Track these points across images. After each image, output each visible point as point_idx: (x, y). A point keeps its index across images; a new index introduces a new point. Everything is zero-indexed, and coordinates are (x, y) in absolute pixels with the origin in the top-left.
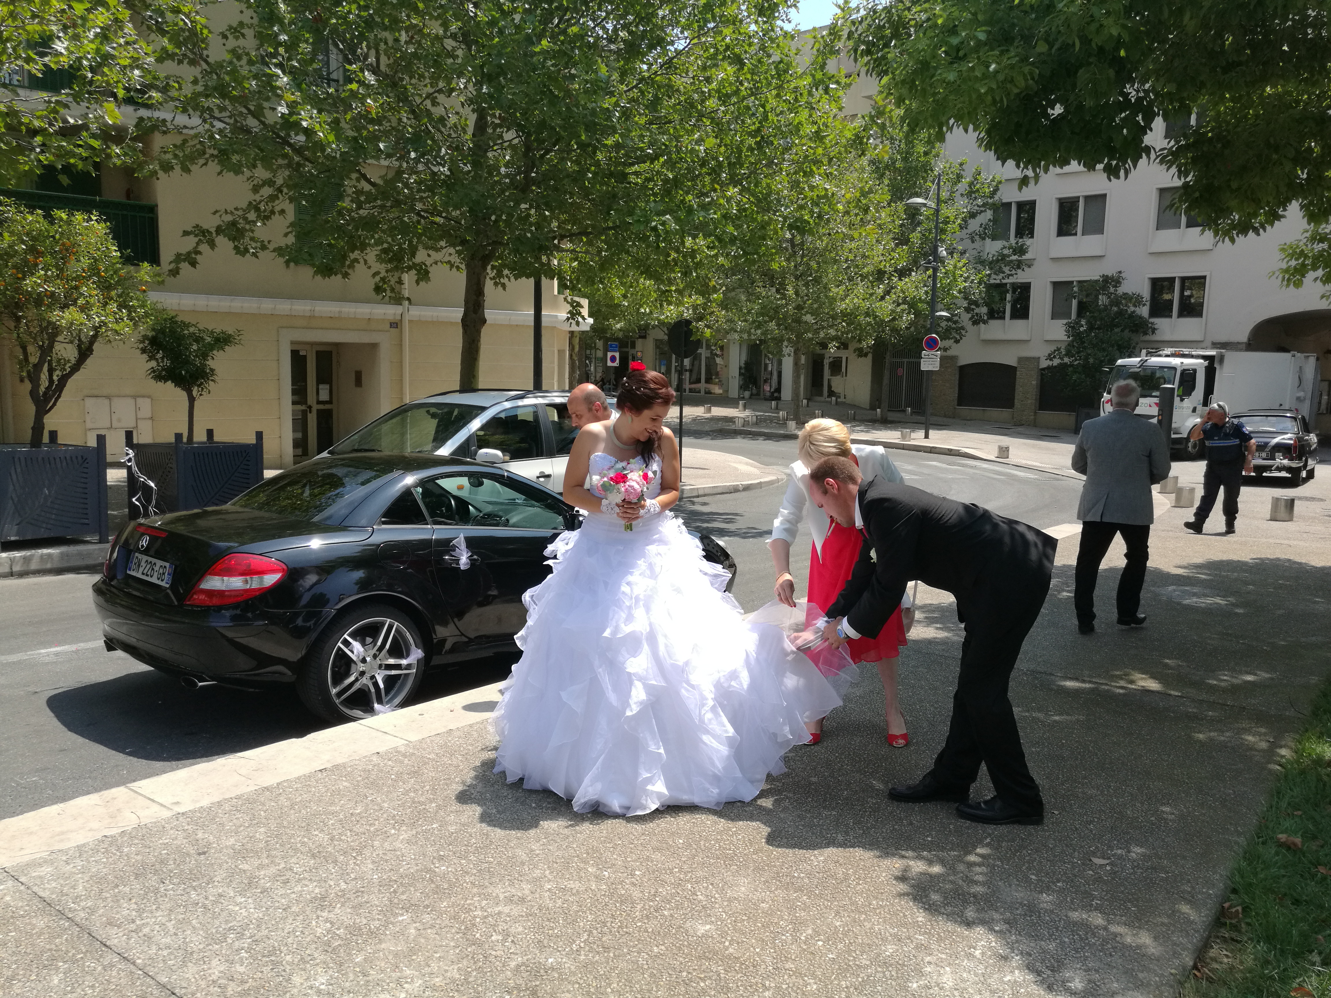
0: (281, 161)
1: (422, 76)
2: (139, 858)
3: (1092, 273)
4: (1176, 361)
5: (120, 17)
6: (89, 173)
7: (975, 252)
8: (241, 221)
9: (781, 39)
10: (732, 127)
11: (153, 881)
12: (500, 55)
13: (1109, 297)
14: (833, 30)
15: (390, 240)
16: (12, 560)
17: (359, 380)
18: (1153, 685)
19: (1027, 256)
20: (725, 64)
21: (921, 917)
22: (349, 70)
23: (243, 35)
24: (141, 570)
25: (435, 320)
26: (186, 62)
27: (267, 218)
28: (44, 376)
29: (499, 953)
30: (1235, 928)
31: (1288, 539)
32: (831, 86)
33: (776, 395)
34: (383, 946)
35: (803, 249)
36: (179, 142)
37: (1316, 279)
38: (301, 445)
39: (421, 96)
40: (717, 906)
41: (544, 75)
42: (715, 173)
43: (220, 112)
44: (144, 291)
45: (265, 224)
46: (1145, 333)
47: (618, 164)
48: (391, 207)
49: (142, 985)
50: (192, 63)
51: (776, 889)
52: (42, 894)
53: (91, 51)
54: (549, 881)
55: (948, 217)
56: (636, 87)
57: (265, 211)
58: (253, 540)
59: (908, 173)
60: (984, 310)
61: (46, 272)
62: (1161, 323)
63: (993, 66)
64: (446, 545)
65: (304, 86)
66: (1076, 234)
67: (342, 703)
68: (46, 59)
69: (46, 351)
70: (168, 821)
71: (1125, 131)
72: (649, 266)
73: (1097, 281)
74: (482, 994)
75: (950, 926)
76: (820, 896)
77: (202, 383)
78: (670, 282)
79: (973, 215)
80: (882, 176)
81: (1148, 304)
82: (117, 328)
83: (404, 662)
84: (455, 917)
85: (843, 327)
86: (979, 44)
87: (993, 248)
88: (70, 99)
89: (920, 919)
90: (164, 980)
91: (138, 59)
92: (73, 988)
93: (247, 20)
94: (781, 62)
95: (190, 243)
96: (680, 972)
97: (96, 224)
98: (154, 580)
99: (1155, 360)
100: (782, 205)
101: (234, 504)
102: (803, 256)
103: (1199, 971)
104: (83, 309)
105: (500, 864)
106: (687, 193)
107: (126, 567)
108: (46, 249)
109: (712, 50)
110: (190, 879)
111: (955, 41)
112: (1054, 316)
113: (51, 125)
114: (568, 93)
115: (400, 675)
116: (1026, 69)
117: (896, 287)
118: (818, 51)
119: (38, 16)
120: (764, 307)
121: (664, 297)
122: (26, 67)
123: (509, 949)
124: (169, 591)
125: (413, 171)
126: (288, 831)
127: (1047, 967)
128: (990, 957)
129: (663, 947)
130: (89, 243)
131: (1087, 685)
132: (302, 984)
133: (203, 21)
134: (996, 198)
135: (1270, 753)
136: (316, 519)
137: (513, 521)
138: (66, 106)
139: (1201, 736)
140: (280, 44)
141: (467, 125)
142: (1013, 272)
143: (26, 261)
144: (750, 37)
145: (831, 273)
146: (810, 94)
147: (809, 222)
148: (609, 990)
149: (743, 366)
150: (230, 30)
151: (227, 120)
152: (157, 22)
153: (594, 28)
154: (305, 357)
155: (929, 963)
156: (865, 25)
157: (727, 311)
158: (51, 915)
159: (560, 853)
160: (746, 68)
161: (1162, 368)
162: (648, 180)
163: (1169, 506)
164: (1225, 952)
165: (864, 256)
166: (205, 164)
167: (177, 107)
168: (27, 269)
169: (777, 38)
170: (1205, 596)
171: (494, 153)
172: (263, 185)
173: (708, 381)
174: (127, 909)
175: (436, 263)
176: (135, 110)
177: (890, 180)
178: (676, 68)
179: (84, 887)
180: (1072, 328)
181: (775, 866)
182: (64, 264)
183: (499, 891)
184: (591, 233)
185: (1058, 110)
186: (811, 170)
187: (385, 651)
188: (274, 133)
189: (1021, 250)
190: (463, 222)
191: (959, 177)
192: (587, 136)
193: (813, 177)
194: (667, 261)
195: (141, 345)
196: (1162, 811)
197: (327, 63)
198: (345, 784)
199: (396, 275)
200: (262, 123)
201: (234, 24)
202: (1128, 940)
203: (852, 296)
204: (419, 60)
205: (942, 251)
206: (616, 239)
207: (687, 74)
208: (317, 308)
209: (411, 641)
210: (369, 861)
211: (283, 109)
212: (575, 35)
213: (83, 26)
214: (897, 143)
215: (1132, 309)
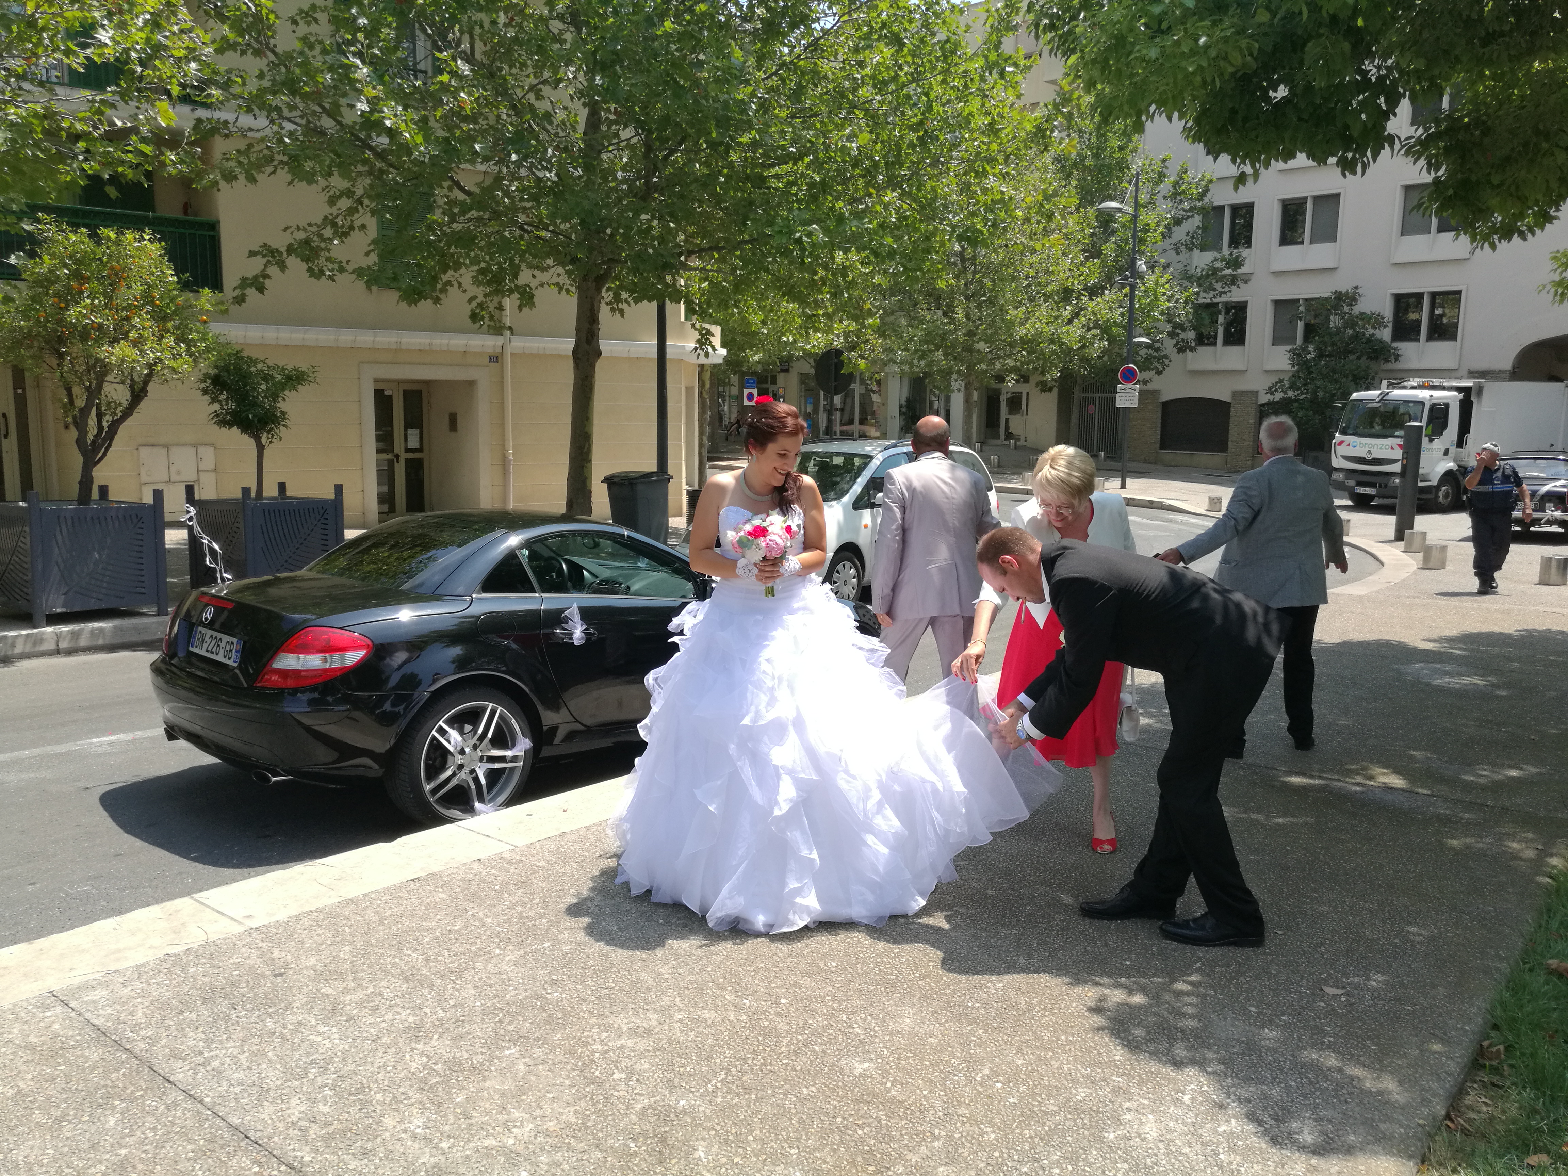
0: (360, 168)
1: (523, 65)
2: (207, 979)
3: (1322, 289)
4: (1423, 394)
6: (140, 184)
7: (1180, 266)
8: (315, 238)
9: (947, 13)
10: (890, 120)
11: (223, 1006)
12: (615, 39)
13: (1343, 318)
15: (487, 258)
16: (58, 636)
17: (453, 424)
18: (1397, 782)
19: (1243, 270)
20: (882, 45)
21: (1119, 1054)
22: (439, 59)
23: (316, 20)
24: (205, 646)
25: (541, 352)
26: (250, 52)
27: (345, 234)
28: (92, 421)
29: (622, 1093)
30: (1496, 1071)
31: (1561, 606)
32: (1008, 69)
34: (488, 1084)
35: (975, 265)
36: (243, 147)
38: (387, 500)
39: (523, 87)
40: (877, 1040)
41: (667, 62)
42: (870, 174)
43: (290, 111)
44: (205, 322)
45: (343, 242)
46: (1387, 361)
47: (754, 165)
48: (490, 220)
49: (211, 1127)
50: (258, 53)
51: (947, 1021)
52: (95, 1021)
53: (140, 41)
54: (680, 1010)
55: (1148, 225)
56: (775, 73)
57: (343, 226)
58: (333, 612)
59: (1100, 172)
60: (1192, 335)
61: (93, 300)
62: (1405, 348)
63: (1203, 40)
64: (557, 618)
65: (387, 78)
66: (1302, 243)
67: (437, 801)
68: (89, 51)
69: (94, 392)
70: (240, 937)
71: (1363, 116)
72: (793, 287)
73: (1327, 299)
74: (603, 1141)
75: (1154, 1066)
76: (999, 1029)
77: (272, 429)
78: (817, 304)
79: (1178, 222)
80: (1068, 177)
81: (1390, 325)
82: (175, 366)
83: (509, 753)
84: (570, 1052)
85: (1023, 356)
86: (1187, 13)
87: (1202, 260)
88: (117, 98)
89: (1117, 1058)
90: (236, 1121)
91: (194, 50)
92: (132, 1130)
93: (320, 3)
94: (948, 41)
95: (256, 265)
96: (834, 1117)
97: (149, 244)
98: (220, 658)
99: (1398, 394)
100: (951, 212)
101: (310, 570)
102: (975, 273)
103: (1452, 1121)
104: (135, 344)
105: (622, 990)
106: (837, 199)
107: (188, 643)
108: (92, 274)
109: (865, 29)
110: (266, 1004)
111: (1157, 10)
112: (1277, 341)
113: (95, 128)
114: (696, 83)
115: (505, 769)
116: (1244, 43)
117: (1085, 308)
118: (991, 27)
119: (78, 1)
120: (928, 333)
121: (810, 323)
122: (66, 60)
123: (633, 1089)
124: (237, 671)
125: (514, 177)
126: (377, 950)
127: (1270, 1116)
128: (1202, 1103)
129: (814, 1089)
130: (142, 267)
131: (1317, 782)
132: (394, 1127)
133: (270, 4)
134: (1206, 200)
135: (1538, 864)
136: (405, 587)
137: (635, 588)
138: (113, 106)
139: (1455, 843)
140: (359, 29)
141: (577, 122)
142: (1227, 289)
143: (69, 288)
144: (910, 12)
145: (1008, 292)
146: (983, 79)
147: (982, 232)
148: (751, 1138)
149: (904, 403)
150: (300, 14)
151: (298, 120)
152: (216, 6)
153: (725, 5)
154: (391, 397)
155: (1129, 1109)
157: (885, 339)
158: (106, 1046)
159: (692, 978)
160: (906, 50)
161: (1407, 402)
162: (791, 184)
163: (1415, 567)
164: (1484, 1100)
165: (1047, 272)
166: (274, 172)
167: (240, 106)
168: (70, 297)
169: (943, 12)
170: (1460, 675)
171: (609, 155)
172: (340, 197)
173: (863, 421)
174: (193, 1039)
175: (542, 285)
176: (192, 110)
177: (1078, 180)
178: (823, 51)
179: (144, 1013)
180: (1297, 356)
181: (945, 994)
182: (113, 291)
183: (621, 1021)
184: (723, 248)
185: (1282, 92)
186: (984, 169)
187: (486, 741)
188: (352, 134)
189: (1236, 263)
190: (573, 237)
191: (1161, 176)
192: (718, 133)
193: (986, 178)
194: (813, 280)
195: (202, 385)
196: (1408, 932)
197: (414, 51)
198: (442, 896)
199: (496, 299)
200: (339, 123)
201: (306, 7)
202: (1368, 1085)
203: (1033, 319)
204: (521, 45)
205: (1141, 265)
206: (754, 254)
207: (836, 58)
208: (404, 340)
209: (517, 729)
210: (470, 986)
211: (362, 106)
212: (703, 14)
213: (130, 11)
214: (1087, 136)
215: (1371, 331)
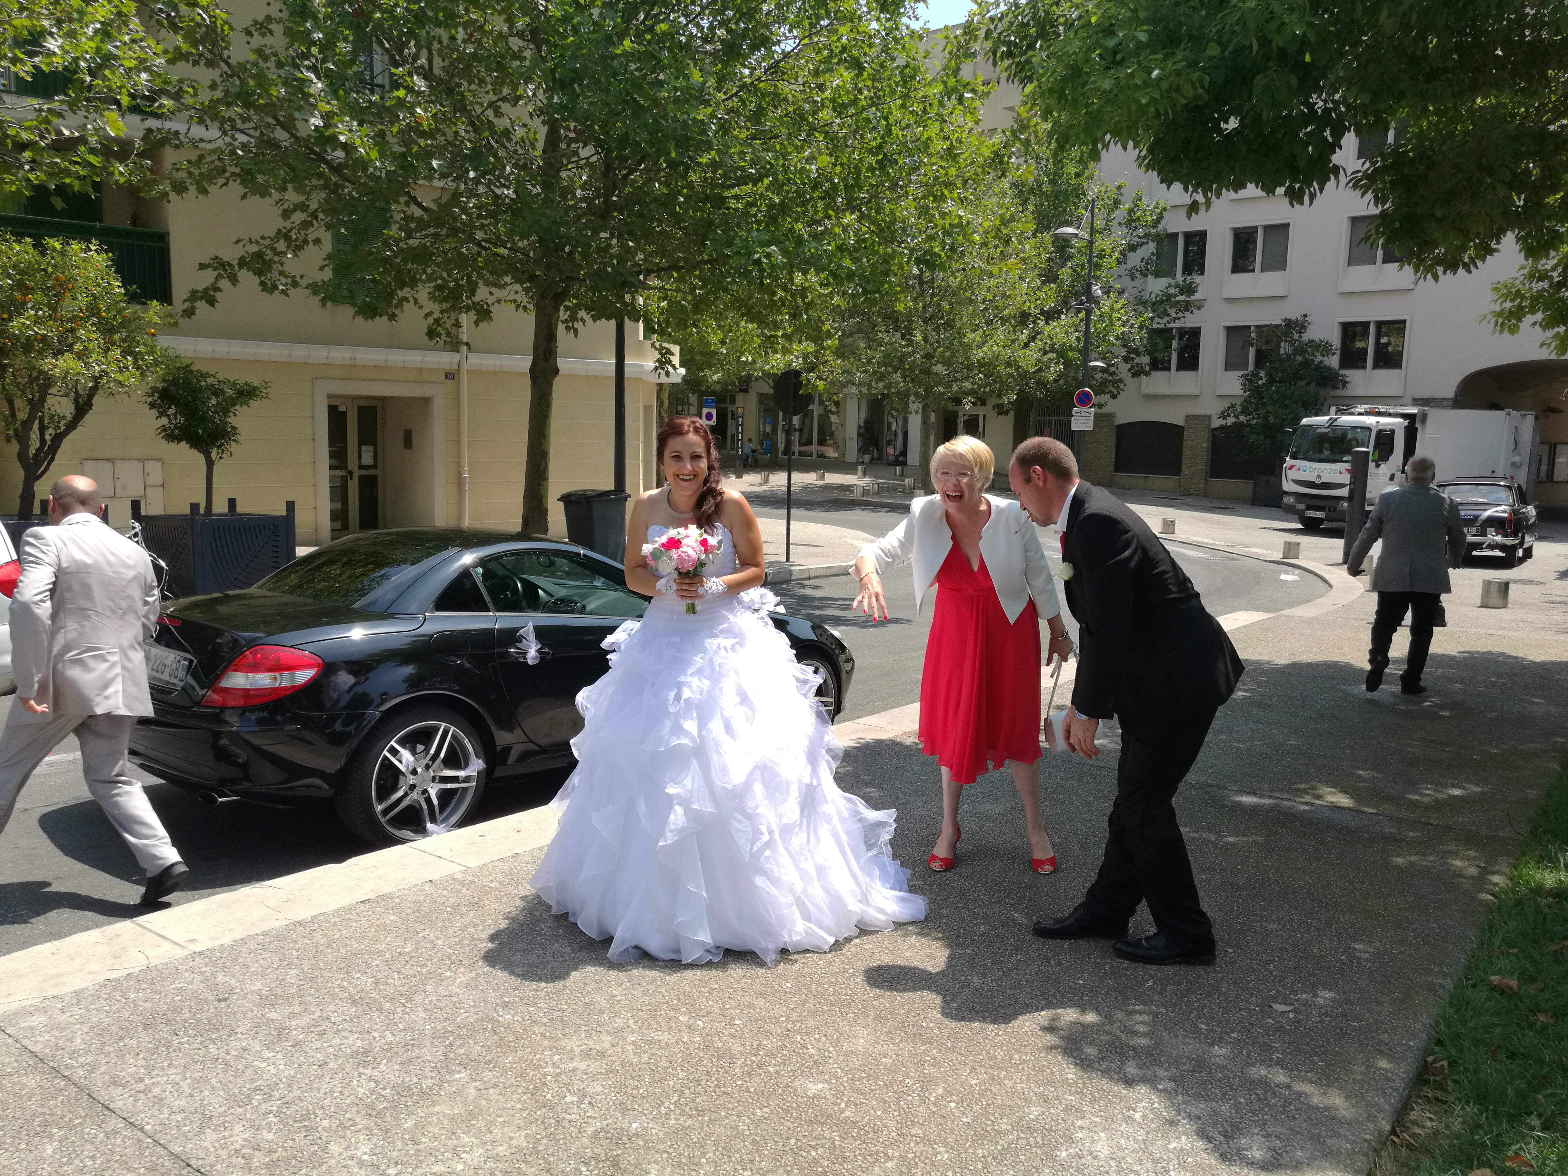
0: (315, 182)
1: (482, 82)
2: (148, 1005)
3: (1272, 316)
4: (1371, 420)
5: (125, 10)
6: (88, 195)
7: (1135, 292)
8: (268, 252)
9: (907, 39)
10: (849, 143)
11: (165, 1032)
12: (574, 57)
13: (1293, 345)
14: (969, 29)
15: (445, 275)
17: (408, 440)
18: (1344, 801)
19: (1196, 297)
20: (842, 69)
21: (1071, 1073)
22: (395, 74)
23: (271, 32)
25: (498, 369)
26: (202, 63)
27: (299, 248)
28: (34, 435)
29: (573, 1117)
30: (1441, 1086)
31: (1502, 629)
32: (966, 95)
33: (901, 459)
34: (437, 1109)
35: (933, 288)
36: (194, 158)
37: (1534, 324)
38: (339, 517)
39: (481, 104)
40: (831, 1061)
41: (627, 81)
42: (829, 196)
43: (243, 123)
44: (153, 335)
45: (296, 256)
46: (1335, 388)
47: (714, 186)
48: (447, 236)
49: (151, 1155)
50: (210, 64)
51: (901, 1041)
52: (33, 1048)
53: (89, 50)
54: (633, 1032)
55: (1104, 250)
56: (736, 95)
57: (296, 240)
58: (284, 630)
59: (1056, 198)
60: (1146, 359)
61: (37, 312)
62: (1353, 375)
63: (1156, 73)
64: (512, 636)
65: (341, 92)
66: (1253, 271)
67: (388, 822)
68: (36, 60)
69: (36, 405)
70: (182, 961)
71: (1310, 148)
72: (752, 307)
73: (1277, 326)
74: (554, 1166)
75: (1105, 1084)
76: (953, 1049)
77: (222, 445)
78: (776, 326)
79: (1133, 248)
80: (1025, 202)
81: (1338, 352)
82: (121, 379)
83: (462, 774)
84: (522, 1075)
85: (980, 379)
86: (1140, 45)
87: (1156, 286)
88: (65, 107)
89: (1070, 1076)
90: (177, 1149)
91: (146, 60)
92: (70, 1158)
93: (276, 14)
94: (907, 66)
95: (207, 278)
96: (788, 1138)
97: (95, 255)
99: (1346, 419)
100: (908, 235)
101: (260, 587)
102: (932, 296)
103: (1398, 1136)
104: (80, 356)
105: (574, 1012)
106: (796, 220)
108: (36, 284)
109: (826, 52)
110: (209, 1030)
111: (1111, 43)
112: (1229, 366)
113: (42, 137)
114: (655, 102)
115: (457, 789)
116: (1195, 76)
117: (1042, 332)
118: (950, 53)
119: (27, 9)
120: (887, 355)
121: (769, 343)
122: (13, 68)
123: (586, 1112)
124: (184, 690)
125: (472, 194)
126: (325, 974)
127: (1219, 1132)
128: (1152, 1121)
129: (767, 1110)
130: (88, 278)
131: (1266, 801)
132: (341, 1154)
133: (224, 16)
134: (1160, 227)
135: (1481, 881)
136: (357, 605)
137: (590, 607)
138: (60, 115)
139: (1400, 861)
140: (314, 43)
141: (536, 140)
142: (1180, 315)
143: (12, 300)
144: (870, 37)
145: (966, 315)
146: (941, 104)
147: (940, 256)
148: (704, 1160)
149: (862, 424)
150: (254, 26)
151: (251, 132)
152: (169, 15)
153: (686, 25)
154: (345, 413)
155: (1081, 1128)
156: (1005, 22)
157: (843, 361)
158: (44, 1073)
159: (646, 999)
160: (865, 74)
161: (1354, 428)
162: (750, 205)
163: (1362, 590)
164: (1428, 1115)
165: (1005, 296)
166: (226, 184)
167: (191, 117)
168: (13, 308)
169: (903, 38)
171: (568, 173)
172: (294, 210)
173: (821, 442)
174: (134, 1066)
175: (499, 302)
176: (142, 120)
177: (1035, 206)
178: (783, 73)
179: (83, 1039)
180: (1249, 381)
181: (899, 1014)
182: (57, 302)
183: (574, 1044)
184: (682, 268)
185: (1233, 123)
186: (942, 193)
187: (439, 761)
188: (307, 147)
189: (1189, 289)
190: (531, 254)
191: (1117, 203)
192: (677, 153)
193: (944, 202)
194: (773, 301)
195: (150, 399)
196: (1355, 949)
197: (371, 65)
198: (392, 917)
199: (453, 315)
200: (293, 136)
201: (260, 19)
202: (1315, 1100)
203: (991, 342)
204: (479, 61)
205: (1097, 291)
206: (713, 274)
207: (796, 80)
208: (359, 356)
209: (471, 749)
210: (420, 1009)
211: (316, 121)
212: (664, 34)
213: (80, 20)
214: (1044, 162)
215: (1320, 358)
